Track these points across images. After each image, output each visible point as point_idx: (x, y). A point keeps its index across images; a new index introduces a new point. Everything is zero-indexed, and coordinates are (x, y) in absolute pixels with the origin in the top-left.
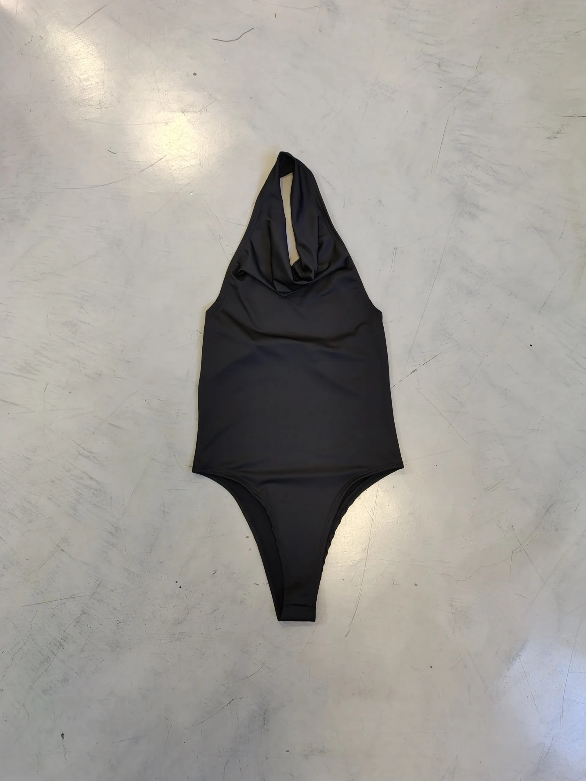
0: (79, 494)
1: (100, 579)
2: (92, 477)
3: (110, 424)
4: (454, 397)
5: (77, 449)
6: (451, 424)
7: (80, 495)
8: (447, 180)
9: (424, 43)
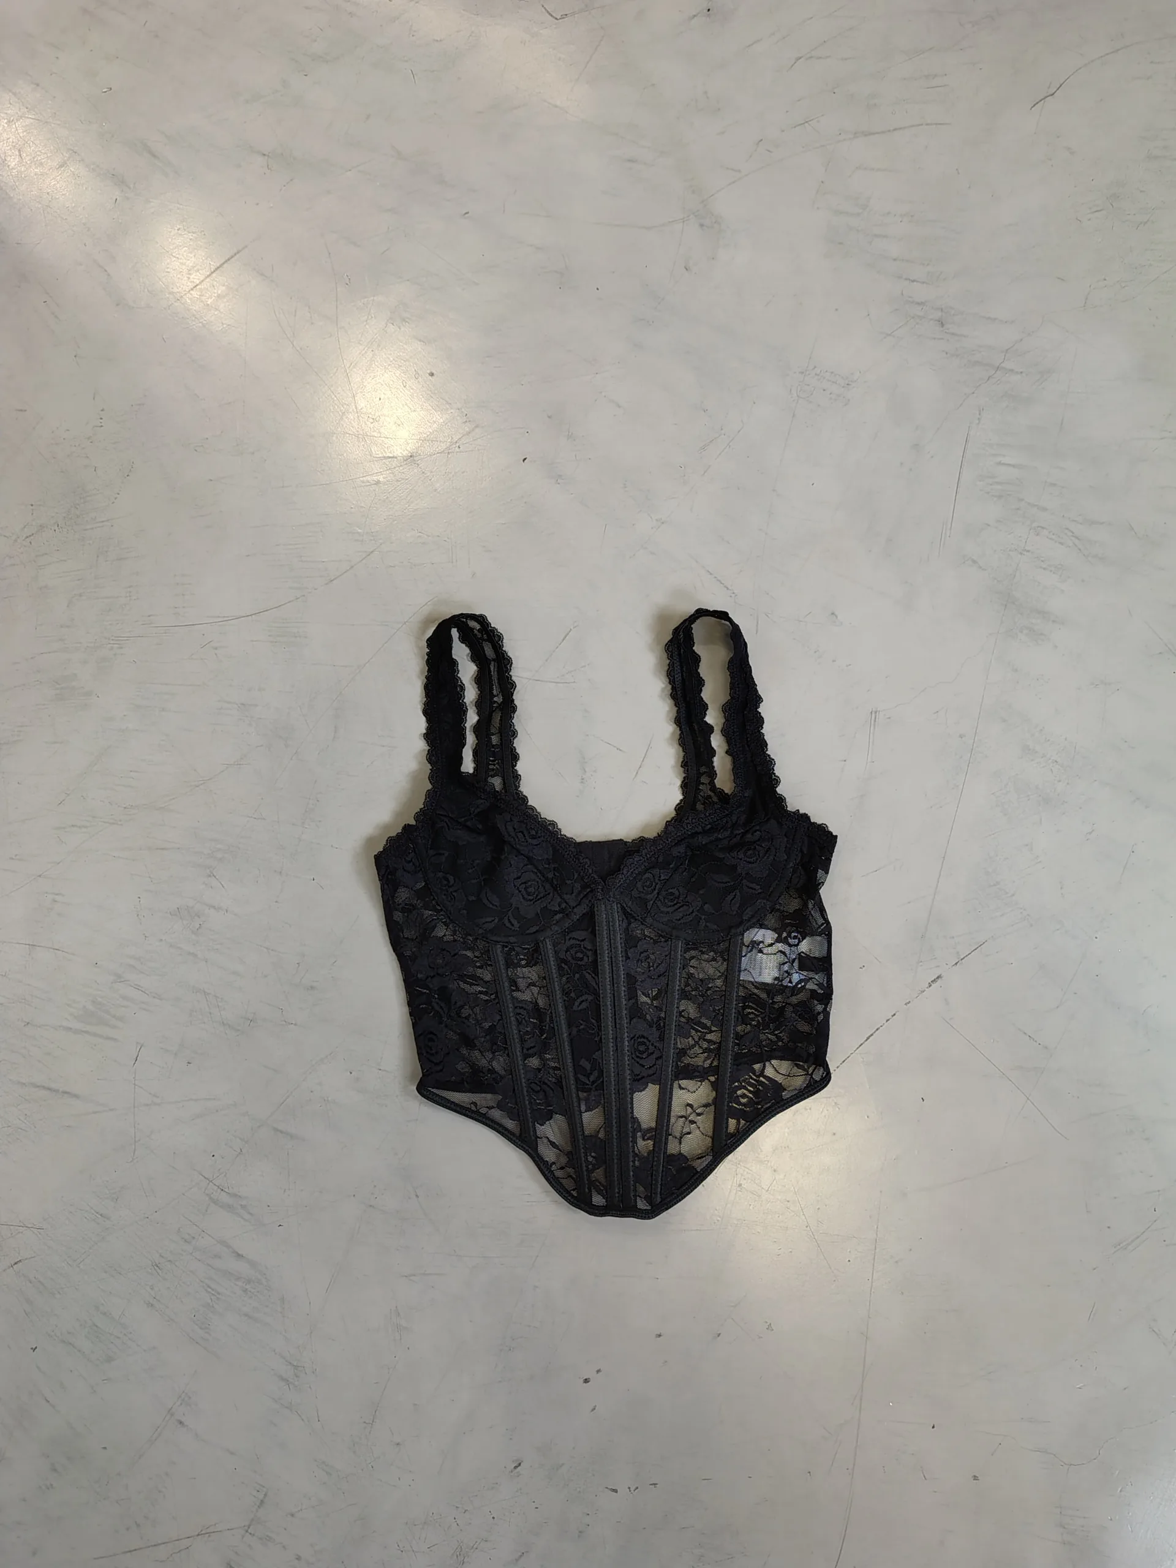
0: (213, 1292)
1: (264, 1487)
2: (240, 1253)
3: (276, 1130)
4: (1029, 1036)
5: (206, 1189)
6: (1028, 1099)
7: (216, 1294)
8: (974, 562)
9: (906, 279)
